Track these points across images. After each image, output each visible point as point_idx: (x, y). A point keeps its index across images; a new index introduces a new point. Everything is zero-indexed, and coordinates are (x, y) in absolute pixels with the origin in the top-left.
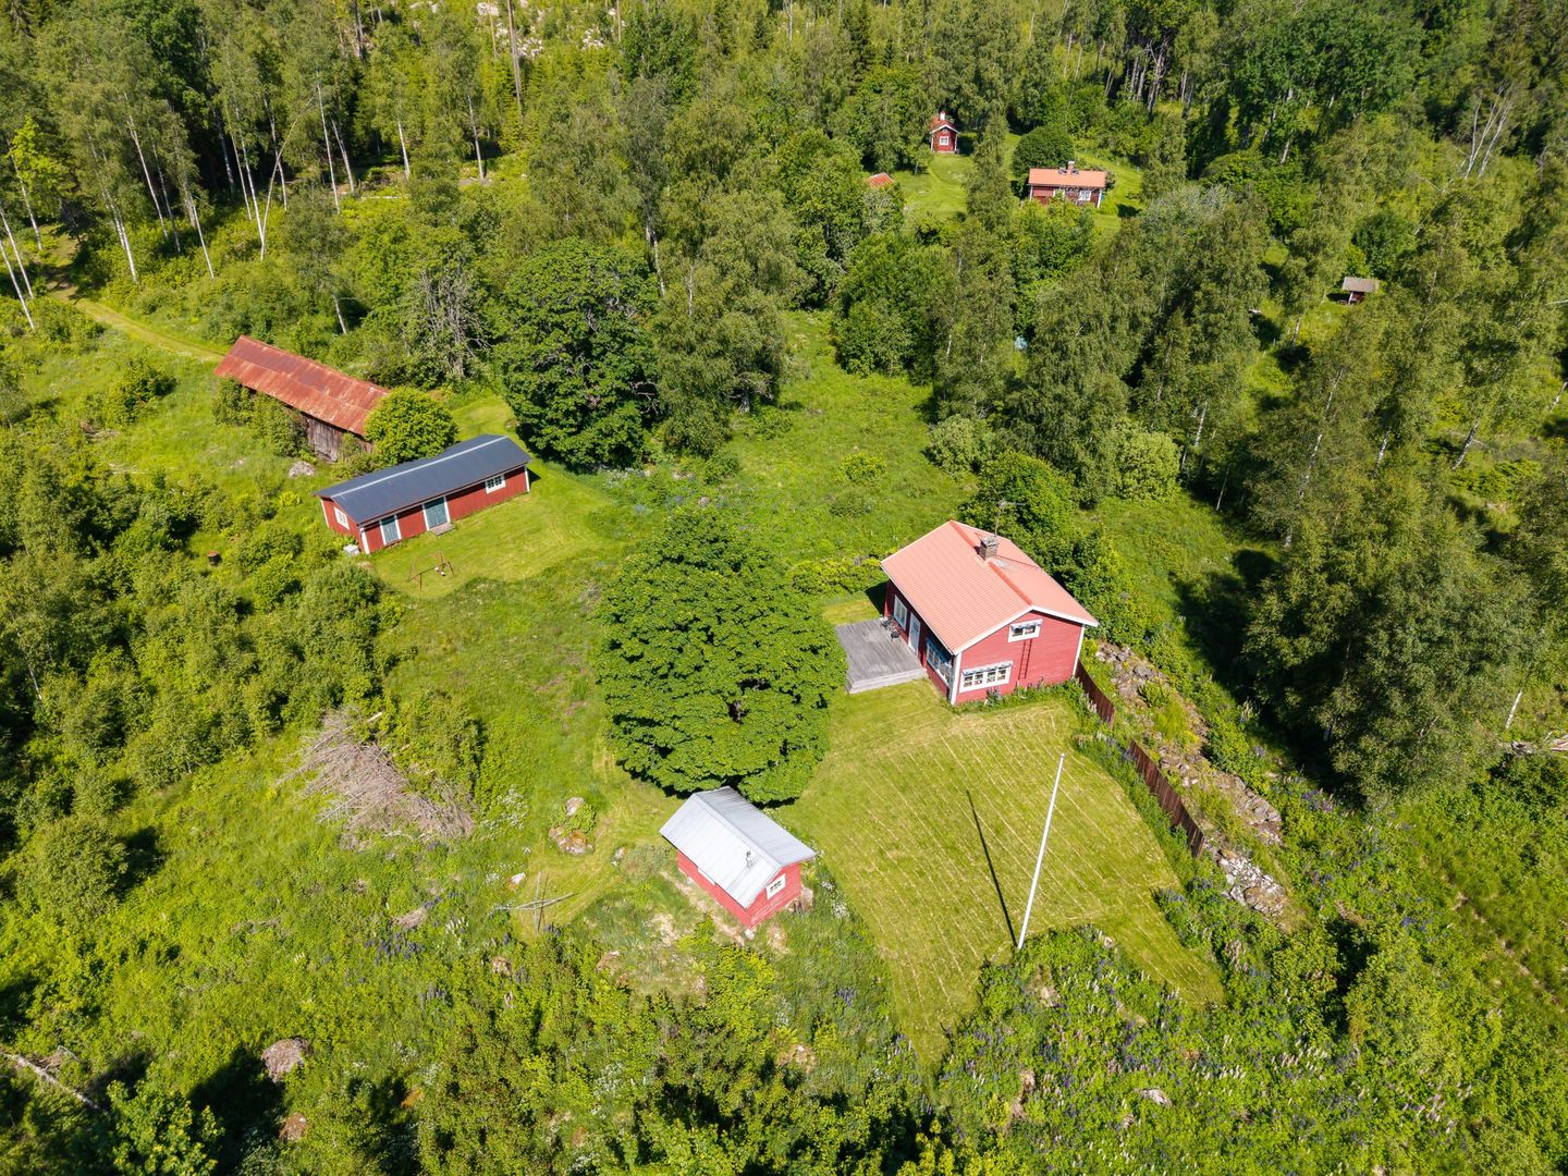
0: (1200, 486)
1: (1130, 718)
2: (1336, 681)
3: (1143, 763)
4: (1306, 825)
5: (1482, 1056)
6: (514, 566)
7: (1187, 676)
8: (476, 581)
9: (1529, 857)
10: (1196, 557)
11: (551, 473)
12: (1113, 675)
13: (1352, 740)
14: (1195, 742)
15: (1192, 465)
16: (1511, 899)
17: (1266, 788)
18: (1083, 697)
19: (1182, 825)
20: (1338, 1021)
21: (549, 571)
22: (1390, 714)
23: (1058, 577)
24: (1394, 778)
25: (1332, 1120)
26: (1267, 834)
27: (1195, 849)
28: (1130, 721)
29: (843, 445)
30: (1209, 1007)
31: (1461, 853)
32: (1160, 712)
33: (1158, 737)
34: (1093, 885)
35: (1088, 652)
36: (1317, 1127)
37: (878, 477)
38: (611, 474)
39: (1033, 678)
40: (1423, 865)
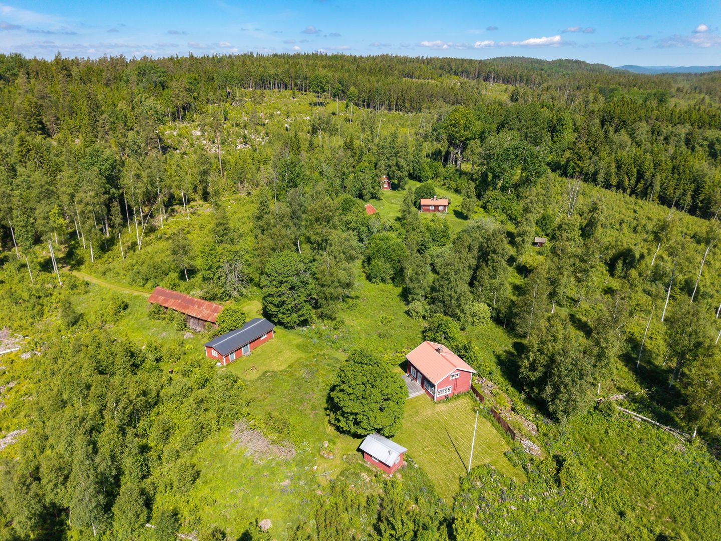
0: (497, 320)
1: (489, 401)
2: (546, 385)
3: (496, 415)
4: (544, 429)
5: (597, 488)
6: (278, 365)
7: (504, 386)
8: (266, 372)
9: (607, 432)
10: (500, 345)
11: (279, 330)
12: (482, 387)
13: (553, 401)
14: (509, 406)
15: (494, 314)
16: (602, 445)
17: (531, 419)
18: (474, 395)
19: (509, 431)
20: (558, 482)
21: (290, 366)
22: (561, 392)
23: (460, 356)
24: (566, 412)
25: (560, 509)
26: (533, 432)
27: (513, 439)
28: (489, 402)
29: (377, 311)
30: (524, 483)
31: (588, 433)
32: (497, 398)
33: (498, 406)
34: (486, 452)
35: (473, 381)
36: (556, 511)
37: (392, 323)
38: (301, 328)
39: (458, 390)
40: (578, 437)
